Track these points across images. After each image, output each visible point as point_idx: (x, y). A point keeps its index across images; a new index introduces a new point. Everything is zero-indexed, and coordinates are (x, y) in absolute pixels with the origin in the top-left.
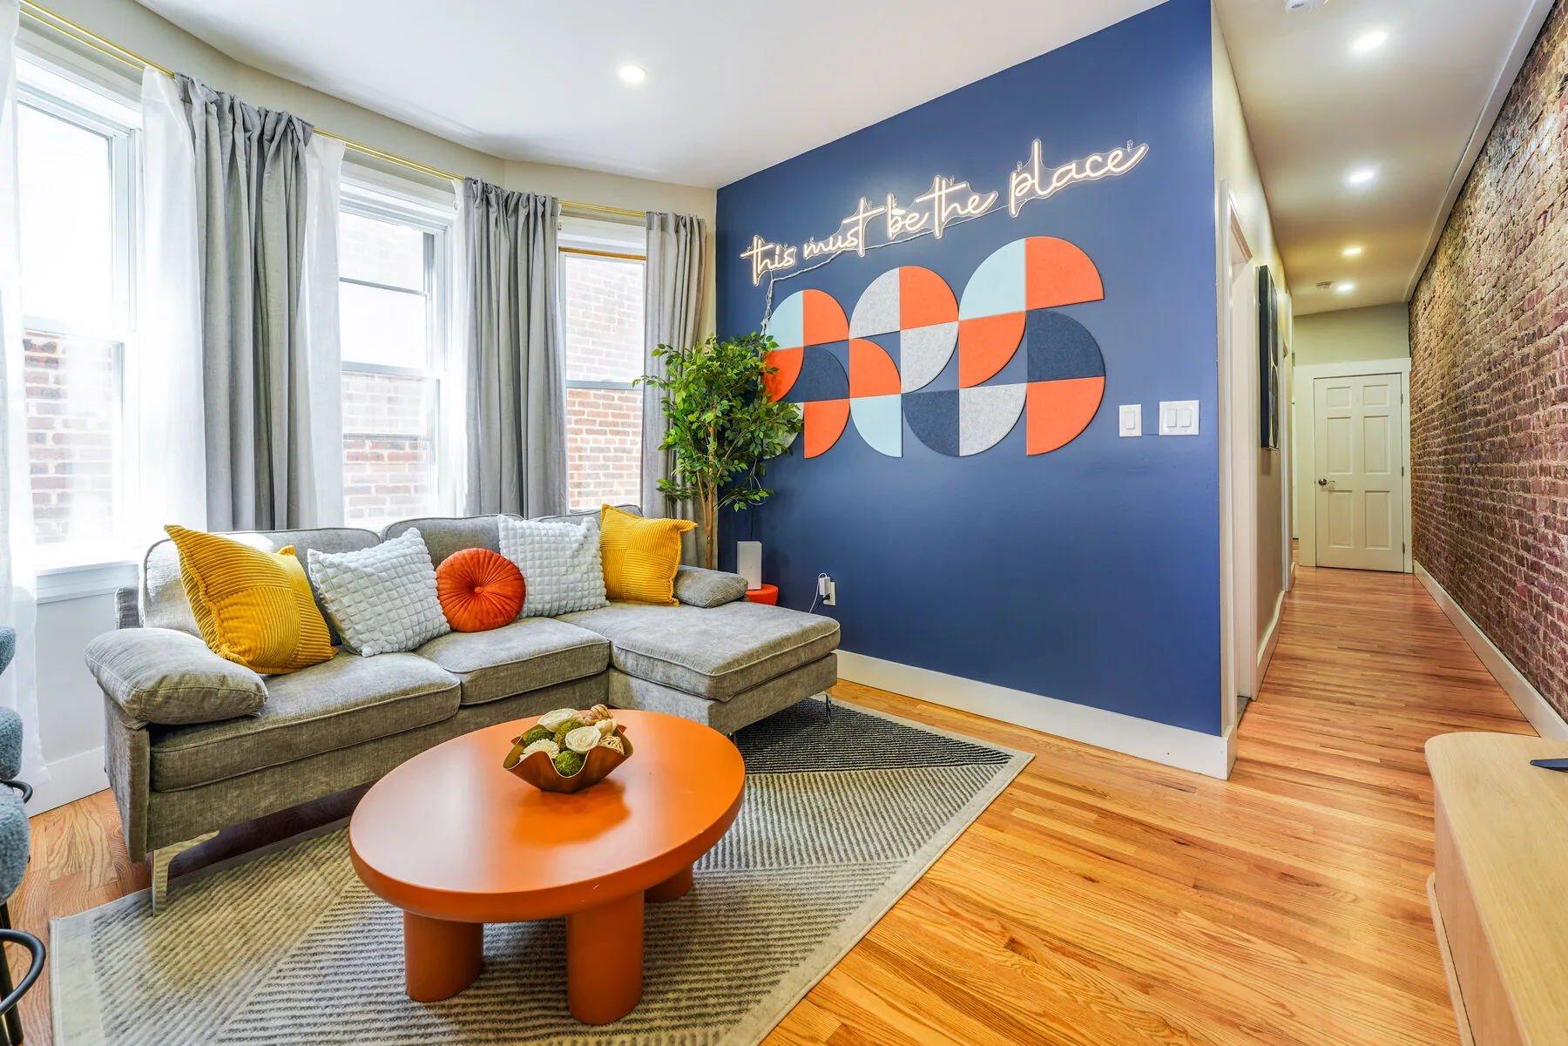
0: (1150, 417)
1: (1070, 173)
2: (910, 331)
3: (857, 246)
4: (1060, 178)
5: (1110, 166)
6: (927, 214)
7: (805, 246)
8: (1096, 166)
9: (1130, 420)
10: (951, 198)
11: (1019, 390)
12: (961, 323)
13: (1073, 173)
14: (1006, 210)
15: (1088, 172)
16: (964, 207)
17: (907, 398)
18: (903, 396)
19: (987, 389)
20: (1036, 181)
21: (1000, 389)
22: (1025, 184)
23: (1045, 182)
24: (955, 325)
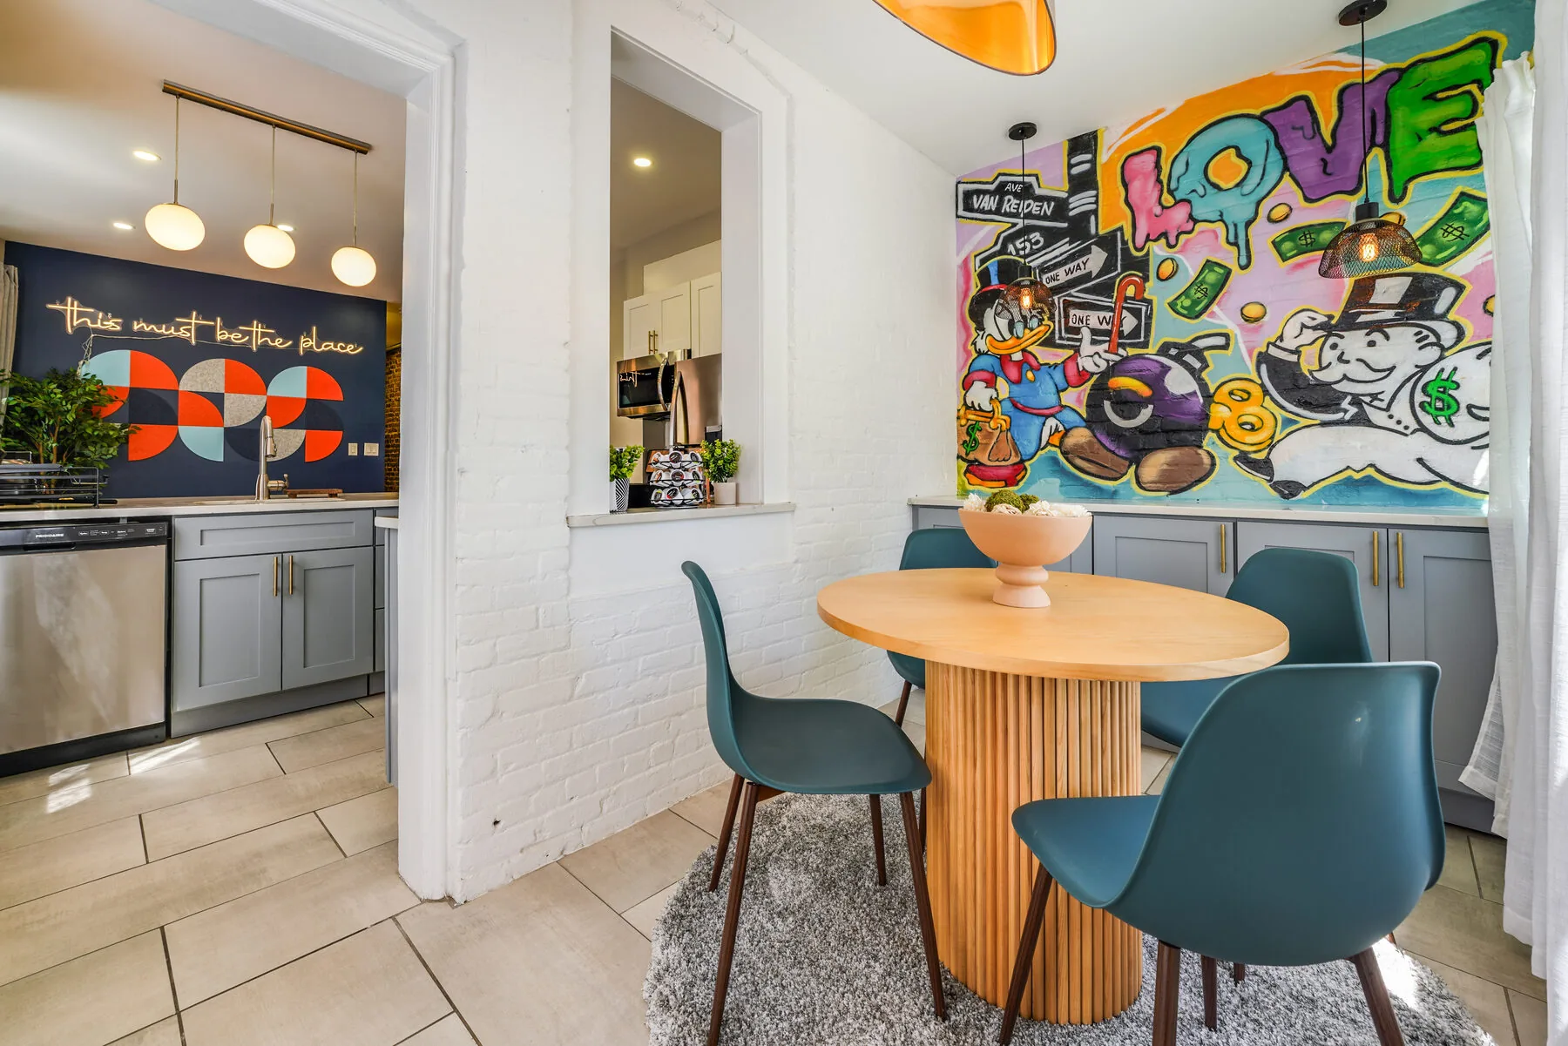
0: (361, 449)
1: (329, 346)
2: (232, 395)
3: (190, 337)
4: (326, 346)
5: (348, 350)
6: (247, 338)
7: (135, 323)
8: (342, 348)
9: (353, 449)
10: (264, 335)
11: (303, 433)
12: (270, 399)
13: (332, 347)
14: (298, 352)
15: (339, 349)
16: (273, 341)
17: (227, 431)
18: (225, 428)
19: (284, 431)
20: (314, 343)
21: (292, 431)
22: (307, 343)
23: (319, 346)
24: (265, 397)
